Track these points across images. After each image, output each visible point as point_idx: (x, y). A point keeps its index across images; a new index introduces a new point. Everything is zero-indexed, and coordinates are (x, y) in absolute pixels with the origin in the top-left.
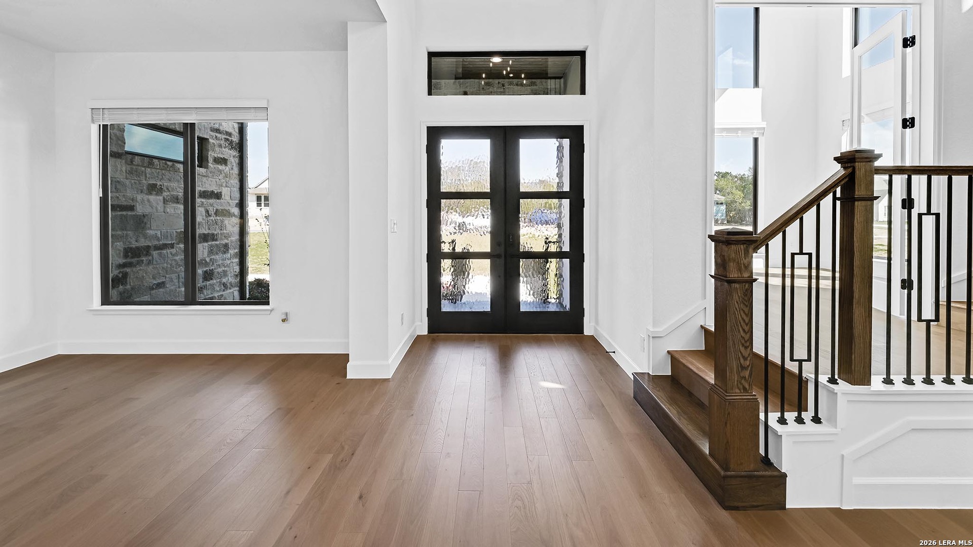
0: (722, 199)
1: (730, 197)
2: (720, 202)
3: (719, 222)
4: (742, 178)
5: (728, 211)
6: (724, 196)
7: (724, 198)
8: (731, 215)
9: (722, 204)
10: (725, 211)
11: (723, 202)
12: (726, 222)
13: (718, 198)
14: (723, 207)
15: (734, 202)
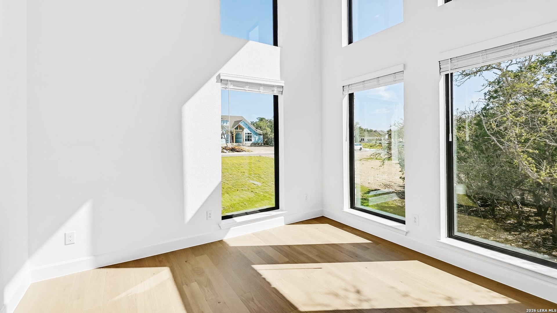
0: (261, 132)
1: (265, 132)
2: (260, 134)
3: (260, 145)
4: (270, 122)
5: (264, 138)
6: (262, 130)
7: (262, 131)
8: (266, 140)
9: (261, 135)
10: (262, 138)
11: (262, 134)
12: (263, 145)
13: (259, 132)
14: (262, 137)
15: (266, 134)
